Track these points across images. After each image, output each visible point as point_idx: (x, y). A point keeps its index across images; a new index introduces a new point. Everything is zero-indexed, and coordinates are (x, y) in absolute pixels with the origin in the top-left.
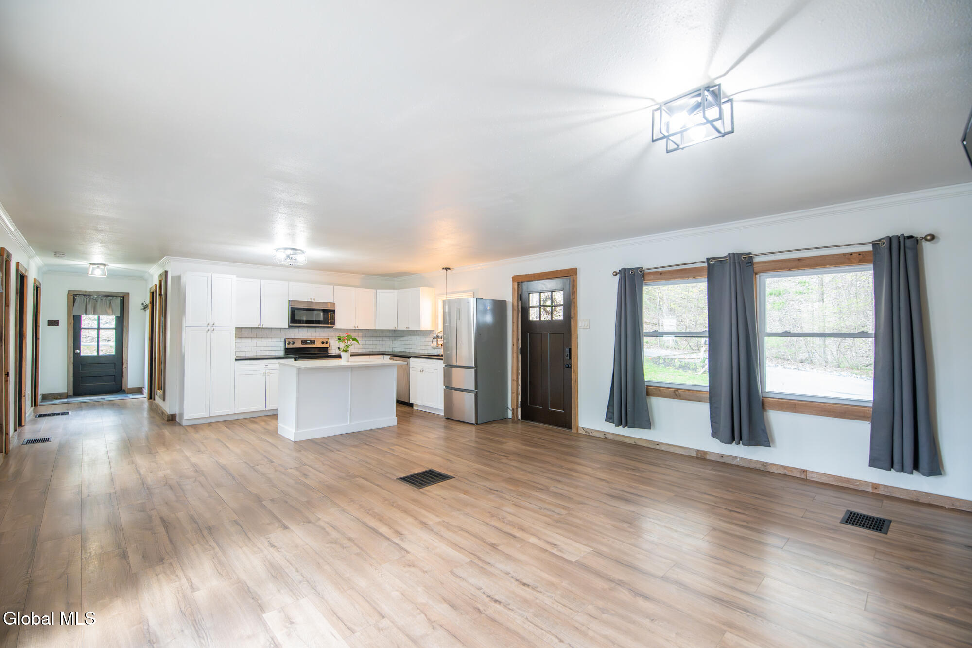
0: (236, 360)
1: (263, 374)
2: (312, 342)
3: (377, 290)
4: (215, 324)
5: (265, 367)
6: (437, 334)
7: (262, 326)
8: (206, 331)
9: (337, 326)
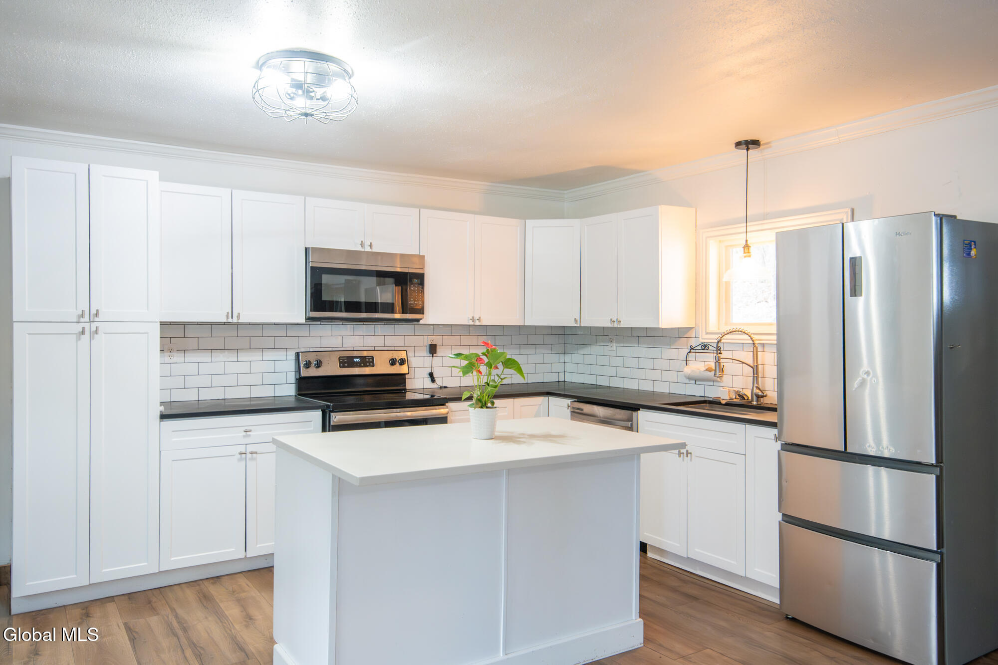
0: (163, 417)
1: (239, 456)
2: (367, 361)
3: (527, 221)
4: (100, 314)
5: (244, 436)
6: (704, 338)
7: (238, 317)
8: (75, 335)
9: (431, 317)
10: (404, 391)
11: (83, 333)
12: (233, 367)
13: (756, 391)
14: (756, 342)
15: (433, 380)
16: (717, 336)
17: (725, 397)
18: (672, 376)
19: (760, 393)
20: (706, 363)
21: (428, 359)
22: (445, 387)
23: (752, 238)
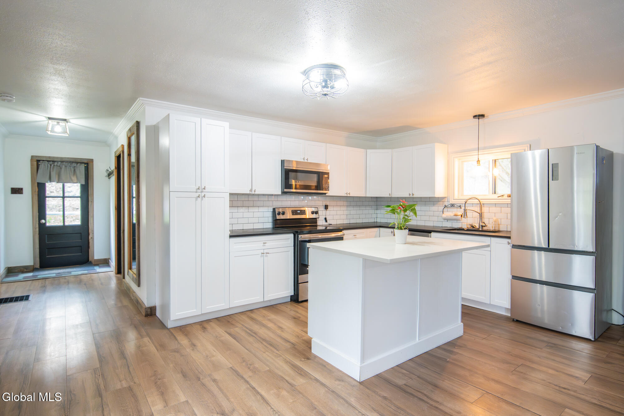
0: (231, 236)
1: (261, 254)
2: (303, 212)
3: (367, 150)
4: (206, 188)
5: (263, 246)
6: (452, 201)
7: (255, 191)
8: (195, 198)
9: (329, 193)
10: (316, 226)
11: (199, 197)
12: (246, 215)
13: (481, 224)
14: (481, 203)
15: (326, 221)
16: (464, 201)
17: (465, 227)
18: (435, 219)
19: (484, 225)
20: (453, 213)
21: (324, 212)
22: (331, 224)
23: (481, 158)
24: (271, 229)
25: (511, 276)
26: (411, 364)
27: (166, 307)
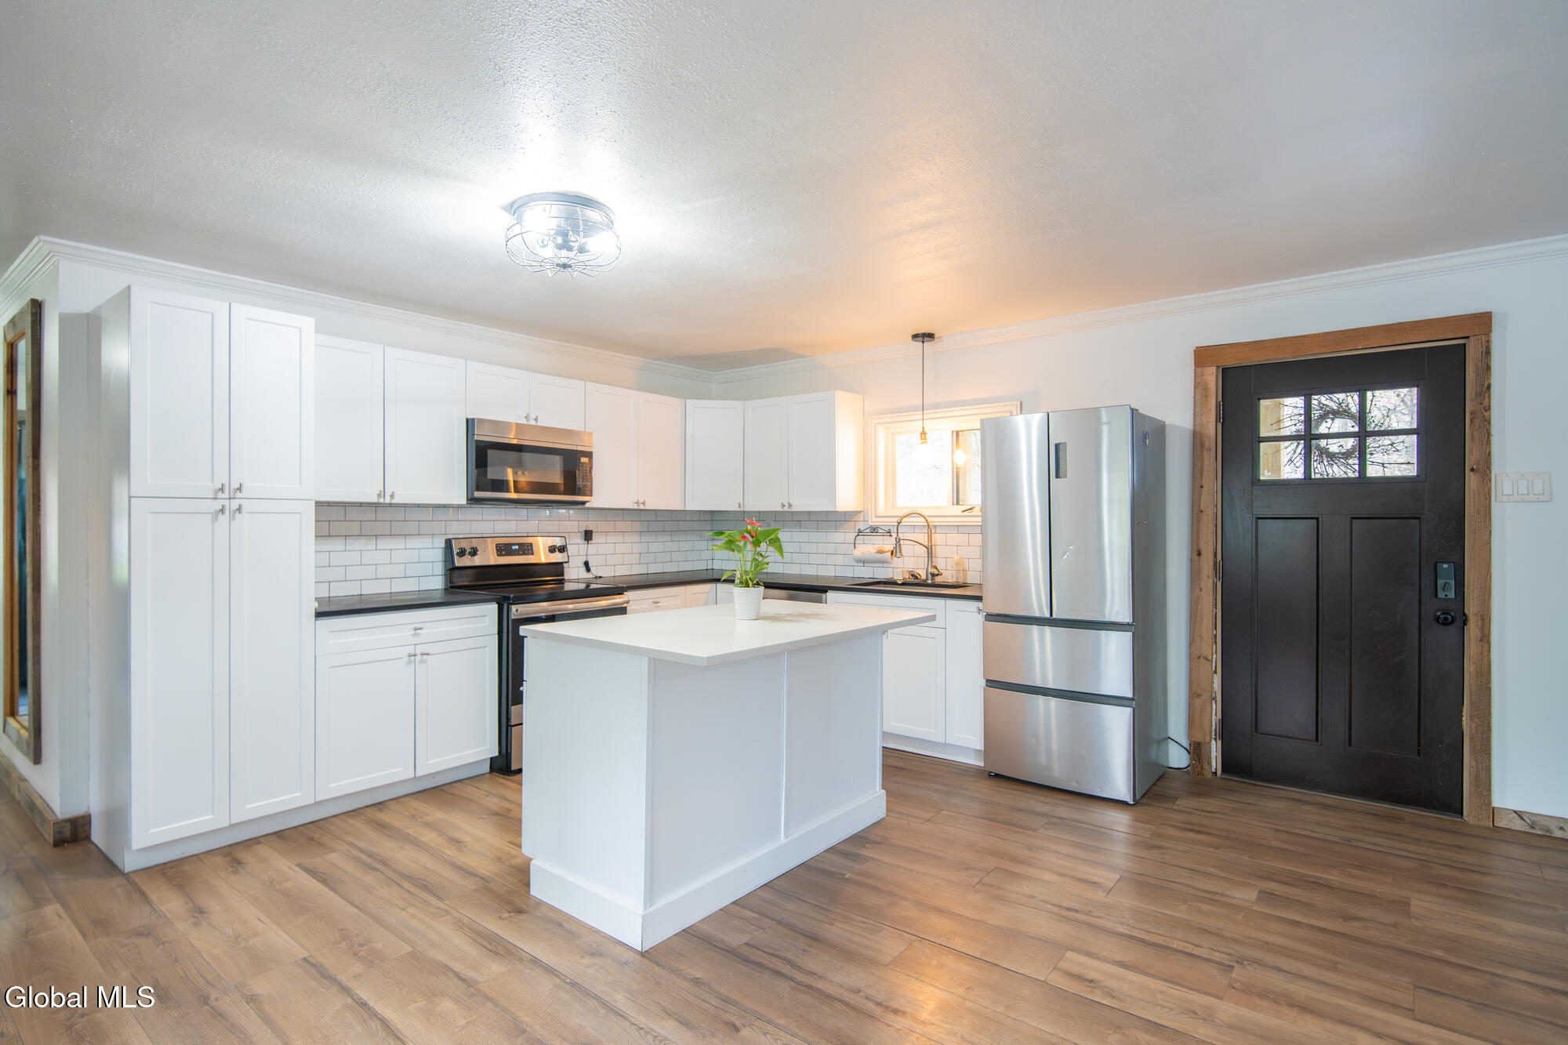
0: (319, 615)
1: (407, 659)
2: (526, 548)
3: (687, 401)
4: (244, 489)
5: (413, 635)
6: (874, 521)
7: (392, 496)
8: (210, 515)
9: (597, 500)
10: (562, 582)
11: (222, 511)
12: (370, 557)
13: (931, 570)
14: (930, 524)
15: (588, 569)
16: (896, 519)
17: (899, 577)
18: (840, 560)
19: (936, 572)
20: (876, 546)
21: (583, 546)
22: (600, 577)
23: (929, 426)
24: (439, 592)
25: (985, 680)
26: (767, 895)
27: (118, 817)
